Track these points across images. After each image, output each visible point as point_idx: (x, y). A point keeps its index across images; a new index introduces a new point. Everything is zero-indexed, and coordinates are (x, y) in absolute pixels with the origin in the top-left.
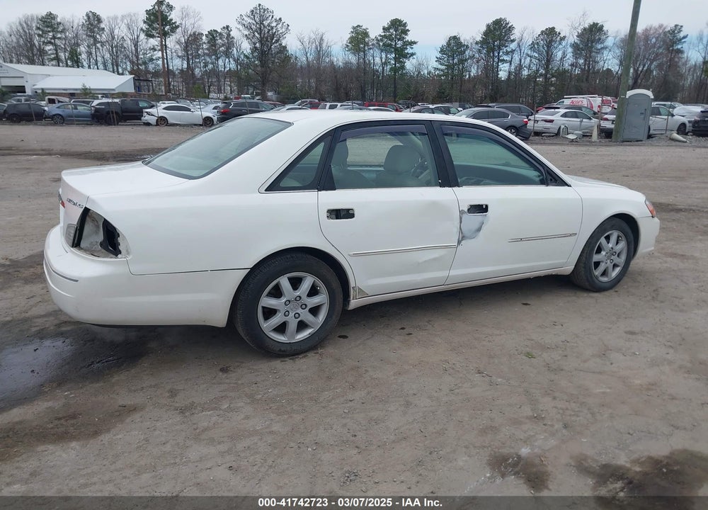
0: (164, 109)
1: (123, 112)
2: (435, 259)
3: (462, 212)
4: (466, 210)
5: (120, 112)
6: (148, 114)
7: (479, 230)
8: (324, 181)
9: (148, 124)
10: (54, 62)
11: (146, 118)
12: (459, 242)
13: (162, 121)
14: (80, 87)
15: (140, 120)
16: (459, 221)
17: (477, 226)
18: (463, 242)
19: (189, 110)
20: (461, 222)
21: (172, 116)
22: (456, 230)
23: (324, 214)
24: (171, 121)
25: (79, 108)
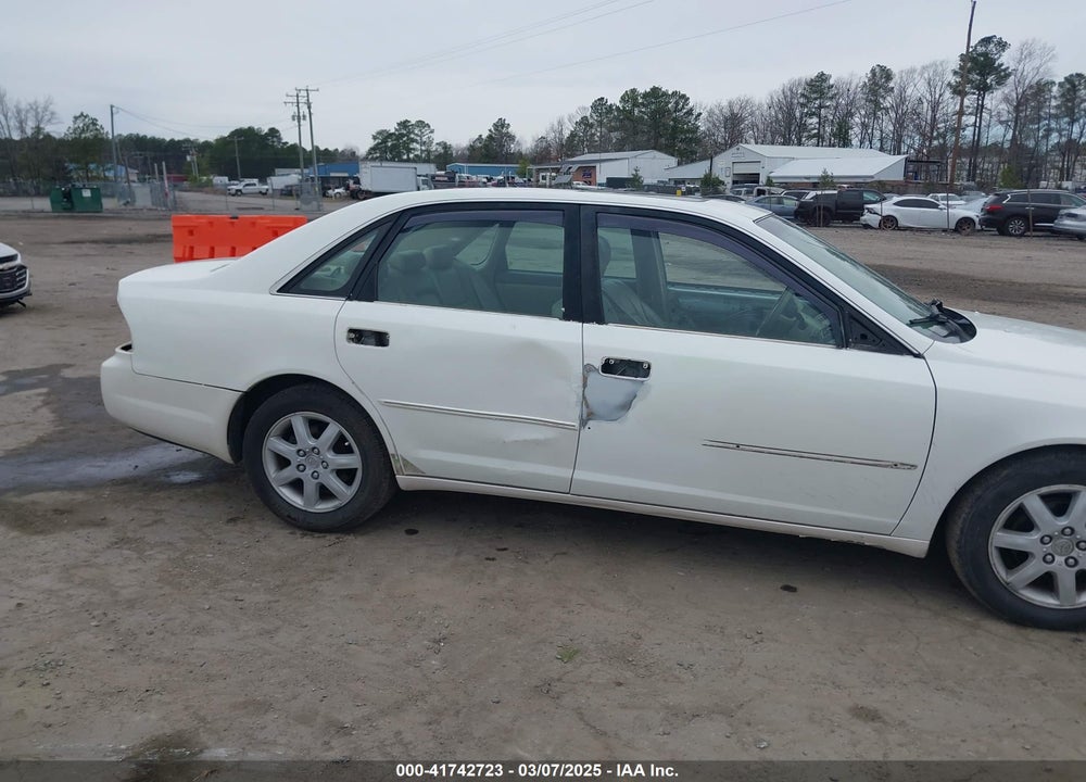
0: (897, 204)
1: (837, 207)
2: (537, 443)
3: (588, 369)
4: (598, 364)
5: (833, 208)
6: (870, 211)
7: (626, 406)
8: (363, 286)
9: (867, 226)
10: (814, 141)
11: (867, 217)
12: (583, 423)
13: (889, 222)
14: (820, 174)
15: (859, 219)
16: (581, 384)
17: (619, 399)
18: (590, 423)
19: (935, 206)
20: (585, 386)
21: (906, 216)
22: (574, 397)
23: (343, 334)
24: (902, 223)
25: (785, 201)
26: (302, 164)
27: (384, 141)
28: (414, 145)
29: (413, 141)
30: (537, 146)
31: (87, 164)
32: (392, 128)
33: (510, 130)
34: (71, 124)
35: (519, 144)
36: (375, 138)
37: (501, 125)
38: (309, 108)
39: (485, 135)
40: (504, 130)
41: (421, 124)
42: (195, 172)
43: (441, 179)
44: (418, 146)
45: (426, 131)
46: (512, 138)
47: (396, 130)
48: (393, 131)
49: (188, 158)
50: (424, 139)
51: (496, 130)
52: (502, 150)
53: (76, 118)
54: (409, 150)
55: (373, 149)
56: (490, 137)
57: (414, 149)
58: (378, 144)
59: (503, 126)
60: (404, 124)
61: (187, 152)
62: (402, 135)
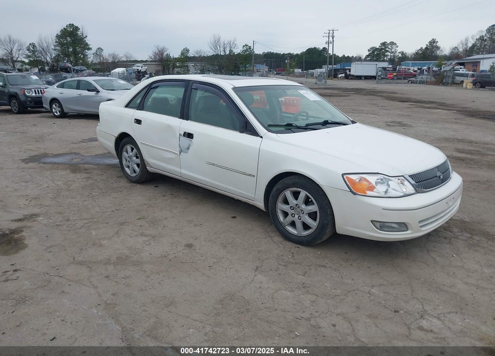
3: (180, 135)
7: (188, 148)
8: (141, 107)
12: (180, 153)
20: (180, 141)
22: (177, 145)
23: (133, 121)
26: (328, 63)
27: (373, 52)
28: (388, 53)
29: (387, 51)
30: (452, 52)
31: (246, 65)
32: (377, 46)
33: (437, 44)
34: (242, 49)
35: (442, 51)
36: (369, 51)
37: (433, 42)
38: (333, 38)
39: (424, 47)
40: (435, 44)
41: (392, 43)
42: (288, 68)
43: (390, 69)
44: (389, 54)
45: (394, 47)
46: (438, 48)
47: (380, 46)
48: (378, 47)
49: (286, 61)
50: (393, 50)
51: (430, 44)
52: (432, 54)
53: (244, 46)
54: (385, 56)
55: (368, 56)
56: (426, 48)
57: (387, 55)
58: (370, 53)
59: (434, 42)
60: (384, 44)
61: (286, 59)
62: (382, 49)
